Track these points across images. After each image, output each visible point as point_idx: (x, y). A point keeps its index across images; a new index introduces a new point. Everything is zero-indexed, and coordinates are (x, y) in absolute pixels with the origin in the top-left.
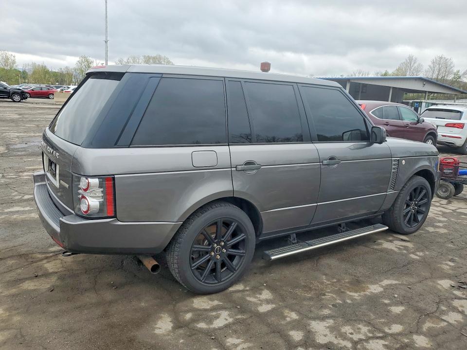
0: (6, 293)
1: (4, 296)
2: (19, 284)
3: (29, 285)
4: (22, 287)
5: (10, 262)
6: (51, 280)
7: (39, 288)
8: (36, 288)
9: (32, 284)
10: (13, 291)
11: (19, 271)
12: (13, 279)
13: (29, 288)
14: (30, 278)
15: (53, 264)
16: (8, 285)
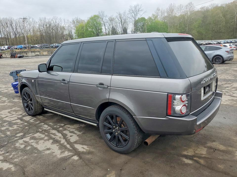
0: (234, 149)
1: (236, 149)
2: (226, 150)
3: (222, 147)
4: (226, 148)
5: (221, 167)
6: (210, 145)
7: (219, 144)
8: (220, 145)
9: (220, 147)
10: (230, 149)
11: (221, 157)
12: (227, 155)
13: (222, 146)
14: (219, 150)
15: (201, 152)
16: (231, 153)
